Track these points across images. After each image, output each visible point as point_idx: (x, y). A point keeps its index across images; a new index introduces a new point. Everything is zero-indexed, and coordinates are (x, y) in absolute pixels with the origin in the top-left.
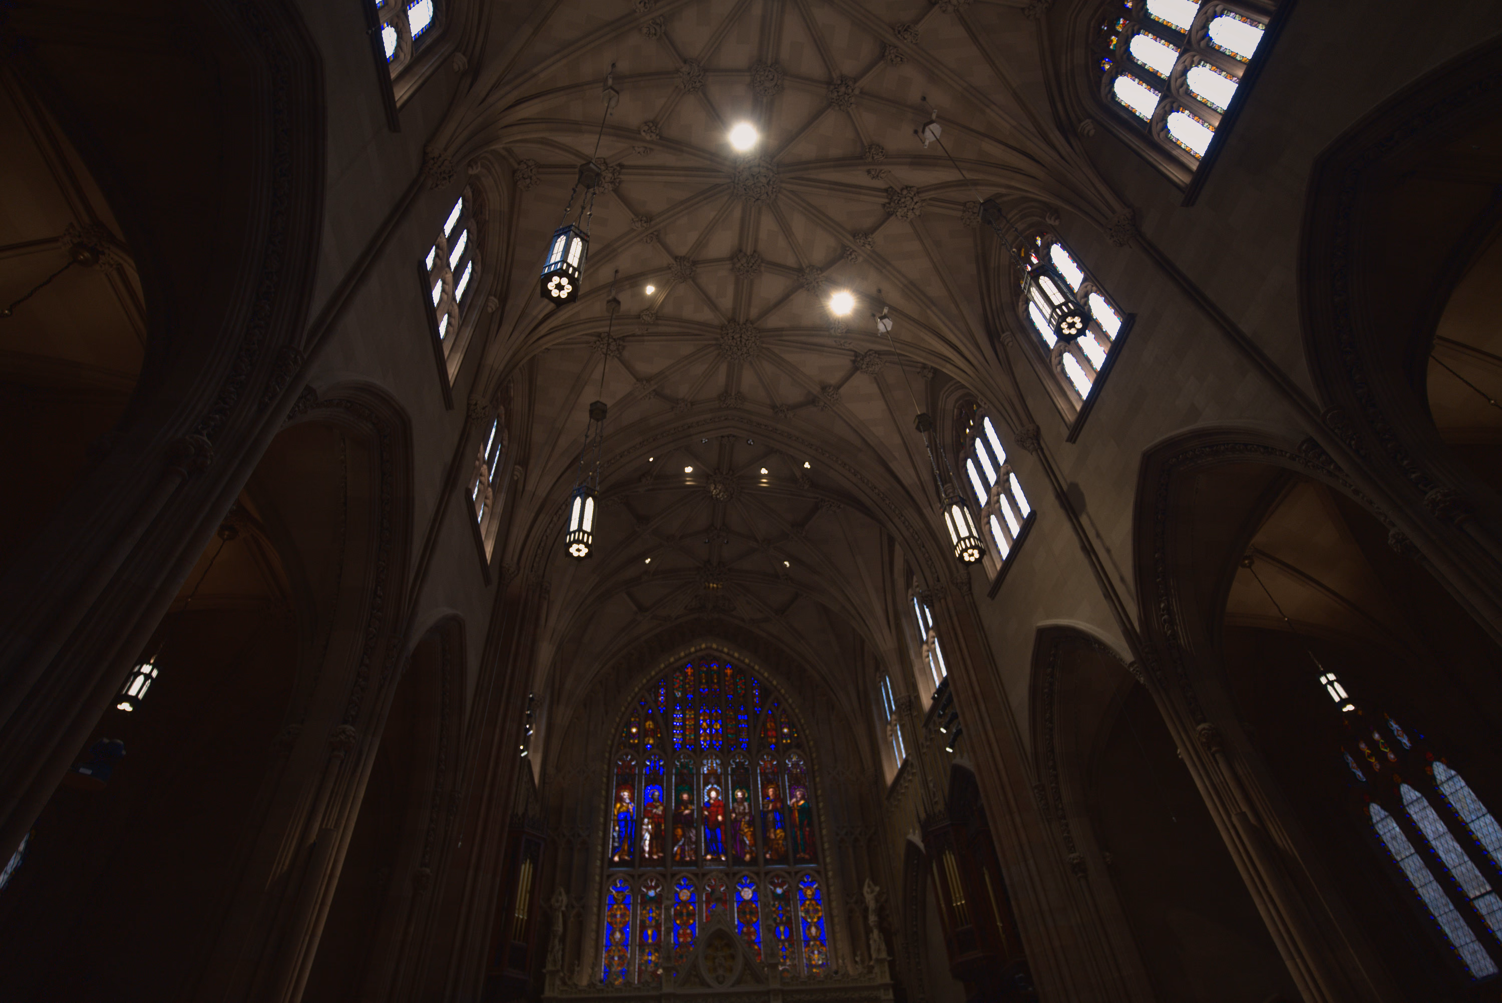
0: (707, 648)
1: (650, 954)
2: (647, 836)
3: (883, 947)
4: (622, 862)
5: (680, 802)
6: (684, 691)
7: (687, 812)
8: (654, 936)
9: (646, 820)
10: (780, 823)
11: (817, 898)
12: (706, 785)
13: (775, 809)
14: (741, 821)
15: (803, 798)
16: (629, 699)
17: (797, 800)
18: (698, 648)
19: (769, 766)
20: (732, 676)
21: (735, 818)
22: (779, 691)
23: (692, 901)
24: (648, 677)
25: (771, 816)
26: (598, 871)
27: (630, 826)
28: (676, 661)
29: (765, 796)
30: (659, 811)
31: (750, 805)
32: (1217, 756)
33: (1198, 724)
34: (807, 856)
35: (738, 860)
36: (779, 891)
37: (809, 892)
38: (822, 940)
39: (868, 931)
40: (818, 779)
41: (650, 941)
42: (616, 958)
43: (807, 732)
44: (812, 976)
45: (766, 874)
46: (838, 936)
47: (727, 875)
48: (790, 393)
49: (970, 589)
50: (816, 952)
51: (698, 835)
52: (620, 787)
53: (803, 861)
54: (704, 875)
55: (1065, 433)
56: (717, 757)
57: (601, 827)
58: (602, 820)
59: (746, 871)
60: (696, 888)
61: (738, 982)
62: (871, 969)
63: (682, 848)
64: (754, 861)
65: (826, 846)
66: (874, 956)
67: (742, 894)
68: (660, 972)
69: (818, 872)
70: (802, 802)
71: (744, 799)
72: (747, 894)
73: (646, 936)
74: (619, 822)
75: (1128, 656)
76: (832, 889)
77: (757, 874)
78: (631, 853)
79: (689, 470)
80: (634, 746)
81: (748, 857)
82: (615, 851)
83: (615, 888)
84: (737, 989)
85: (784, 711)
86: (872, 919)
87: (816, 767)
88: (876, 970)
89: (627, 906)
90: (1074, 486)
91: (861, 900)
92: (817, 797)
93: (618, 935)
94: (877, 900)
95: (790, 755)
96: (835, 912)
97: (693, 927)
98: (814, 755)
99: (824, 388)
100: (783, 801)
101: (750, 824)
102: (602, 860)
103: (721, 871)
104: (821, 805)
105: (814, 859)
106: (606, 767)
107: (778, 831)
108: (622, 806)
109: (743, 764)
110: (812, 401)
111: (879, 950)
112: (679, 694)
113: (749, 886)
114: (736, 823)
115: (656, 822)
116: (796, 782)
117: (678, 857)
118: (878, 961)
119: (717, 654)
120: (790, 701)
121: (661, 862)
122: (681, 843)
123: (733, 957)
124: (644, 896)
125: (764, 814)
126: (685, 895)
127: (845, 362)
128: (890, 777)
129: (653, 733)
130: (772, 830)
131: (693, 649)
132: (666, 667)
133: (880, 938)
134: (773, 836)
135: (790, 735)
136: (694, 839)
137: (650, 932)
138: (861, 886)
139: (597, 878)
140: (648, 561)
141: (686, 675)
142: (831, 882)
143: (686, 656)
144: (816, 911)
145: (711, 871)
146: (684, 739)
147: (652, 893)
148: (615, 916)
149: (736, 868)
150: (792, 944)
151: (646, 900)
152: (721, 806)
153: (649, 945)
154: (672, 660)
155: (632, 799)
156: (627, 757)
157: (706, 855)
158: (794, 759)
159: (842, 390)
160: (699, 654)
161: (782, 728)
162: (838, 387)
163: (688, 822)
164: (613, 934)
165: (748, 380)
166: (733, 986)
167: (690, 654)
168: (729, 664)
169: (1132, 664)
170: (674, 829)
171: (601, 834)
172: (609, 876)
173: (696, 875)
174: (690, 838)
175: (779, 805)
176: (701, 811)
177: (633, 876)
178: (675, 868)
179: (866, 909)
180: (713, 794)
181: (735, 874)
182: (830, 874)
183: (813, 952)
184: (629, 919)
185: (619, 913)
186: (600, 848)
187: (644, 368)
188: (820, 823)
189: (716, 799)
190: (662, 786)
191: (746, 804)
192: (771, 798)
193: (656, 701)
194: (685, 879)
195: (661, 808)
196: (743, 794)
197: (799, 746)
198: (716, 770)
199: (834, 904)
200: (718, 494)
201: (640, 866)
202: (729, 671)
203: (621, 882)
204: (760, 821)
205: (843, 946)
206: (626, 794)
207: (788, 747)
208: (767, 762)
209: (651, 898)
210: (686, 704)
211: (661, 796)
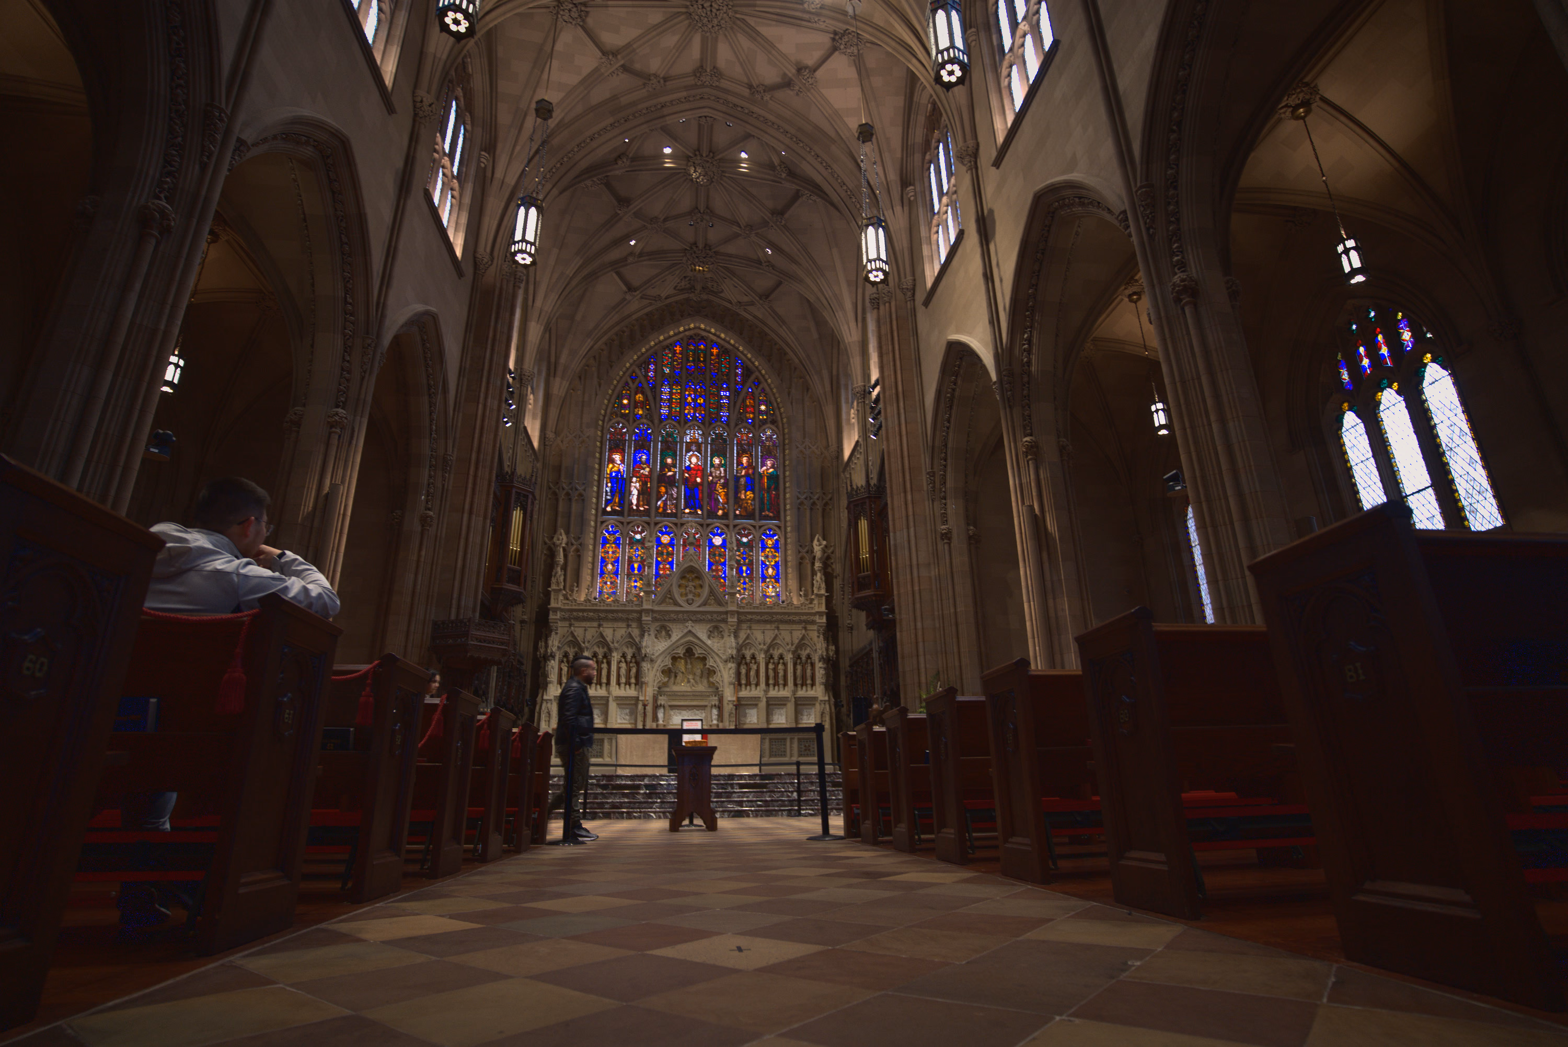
0: (695, 328)
1: (635, 581)
2: (635, 492)
3: (823, 585)
4: (613, 512)
5: (664, 465)
6: (673, 368)
7: (670, 473)
8: (639, 569)
9: (634, 479)
10: (750, 486)
11: (776, 547)
12: (688, 451)
13: (747, 475)
14: (717, 483)
15: (772, 467)
16: (621, 373)
17: (767, 468)
18: (687, 327)
19: (745, 438)
20: (718, 355)
21: (712, 481)
22: (760, 372)
23: (671, 544)
24: (639, 353)
25: (743, 480)
26: (593, 518)
27: (620, 484)
28: (665, 339)
29: (740, 463)
30: (646, 471)
31: (725, 471)
32: (1030, 462)
33: (1025, 436)
34: (771, 514)
35: (712, 514)
36: (745, 540)
37: (770, 542)
38: (777, 578)
39: (814, 573)
40: (787, 452)
41: (636, 572)
42: (609, 583)
43: (782, 410)
44: (763, 604)
45: (735, 526)
46: (790, 576)
47: (702, 525)
48: (767, 73)
49: (913, 295)
50: (771, 587)
51: (679, 493)
52: (612, 450)
53: (767, 518)
54: (682, 525)
55: (994, 154)
56: (699, 428)
57: (596, 483)
58: (596, 477)
59: (717, 523)
60: (675, 535)
61: (705, 604)
62: (812, 601)
63: (665, 503)
64: (725, 516)
65: (788, 507)
66: (815, 592)
67: (714, 540)
68: (642, 594)
69: (779, 527)
70: (771, 470)
71: (720, 465)
72: (718, 541)
73: (633, 569)
74: (612, 480)
75: (994, 376)
76: (789, 540)
77: (727, 526)
78: (621, 504)
79: (667, 151)
80: (624, 416)
81: (720, 512)
82: (608, 502)
83: (607, 531)
84: (701, 609)
85: (763, 390)
86: (818, 565)
87: (787, 441)
88: (816, 602)
89: (618, 546)
90: (991, 212)
91: (811, 551)
92: (784, 466)
93: (610, 567)
94: (824, 551)
95: (764, 430)
96: (789, 558)
97: (671, 563)
98: (786, 431)
99: (800, 69)
100: (755, 469)
101: (725, 486)
102: (597, 510)
103: (696, 522)
104: (787, 473)
105: (777, 517)
106: (599, 433)
107: (748, 493)
108: (614, 466)
109: (722, 435)
110: (787, 84)
111: (819, 588)
112: (667, 371)
113: (720, 535)
114: (712, 485)
115: (644, 480)
116: (766, 456)
117: (661, 510)
118: (817, 595)
119: (704, 334)
120: (769, 381)
121: (647, 513)
122: (664, 499)
123: (701, 586)
124: (631, 538)
125: (737, 479)
126: (665, 539)
127: (825, 40)
128: (847, 453)
129: (642, 405)
130: (743, 492)
131: (682, 329)
132: (656, 344)
133: (821, 579)
134: (743, 497)
135: (765, 413)
136: (675, 495)
137: (636, 566)
138: (812, 541)
139: (592, 523)
140: (633, 243)
141: (674, 353)
142: (789, 535)
143: (675, 335)
144: (774, 557)
145: (688, 522)
146: (670, 411)
147: (638, 537)
148: (608, 552)
149: (709, 521)
150: (751, 580)
151: (633, 542)
152: (700, 470)
153: (635, 575)
154: (662, 338)
155: (623, 461)
156: (619, 425)
157: (685, 509)
158: (768, 433)
159: (819, 74)
160: (687, 333)
161: (760, 405)
162: (815, 70)
163: (671, 482)
164: (606, 566)
165: (724, 54)
166: (699, 606)
167: (680, 333)
168: (715, 345)
169: (995, 383)
170: (659, 487)
171: (595, 489)
172: (602, 522)
173: (676, 524)
174: (672, 494)
175: (750, 471)
176: (682, 473)
177: (622, 523)
178: (658, 519)
179: (814, 557)
180: (694, 460)
181: (708, 525)
182: (789, 529)
183: (768, 587)
184: (619, 554)
185: (610, 550)
186: (594, 500)
187: (611, 39)
188: (785, 488)
189: (696, 465)
190: (649, 451)
191: (722, 469)
192: (745, 465)
193: (646, 376)
194: (666, 527)
195: (648, 469)
196: (721, 461)
197: (773, 422)
198: (698, 439)
199: (789, 552)
200: (698, 178)
201: (629, 515)
202: (715, 351)
203: (612, 527)
204: (734, 485)
205: (793, 583)
206: (617, 457)
207: (764, 422)
208: (745, 434)
209: (638, 540)
210: (673, 380)
211: (648, 461)
